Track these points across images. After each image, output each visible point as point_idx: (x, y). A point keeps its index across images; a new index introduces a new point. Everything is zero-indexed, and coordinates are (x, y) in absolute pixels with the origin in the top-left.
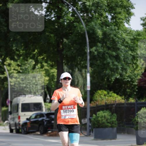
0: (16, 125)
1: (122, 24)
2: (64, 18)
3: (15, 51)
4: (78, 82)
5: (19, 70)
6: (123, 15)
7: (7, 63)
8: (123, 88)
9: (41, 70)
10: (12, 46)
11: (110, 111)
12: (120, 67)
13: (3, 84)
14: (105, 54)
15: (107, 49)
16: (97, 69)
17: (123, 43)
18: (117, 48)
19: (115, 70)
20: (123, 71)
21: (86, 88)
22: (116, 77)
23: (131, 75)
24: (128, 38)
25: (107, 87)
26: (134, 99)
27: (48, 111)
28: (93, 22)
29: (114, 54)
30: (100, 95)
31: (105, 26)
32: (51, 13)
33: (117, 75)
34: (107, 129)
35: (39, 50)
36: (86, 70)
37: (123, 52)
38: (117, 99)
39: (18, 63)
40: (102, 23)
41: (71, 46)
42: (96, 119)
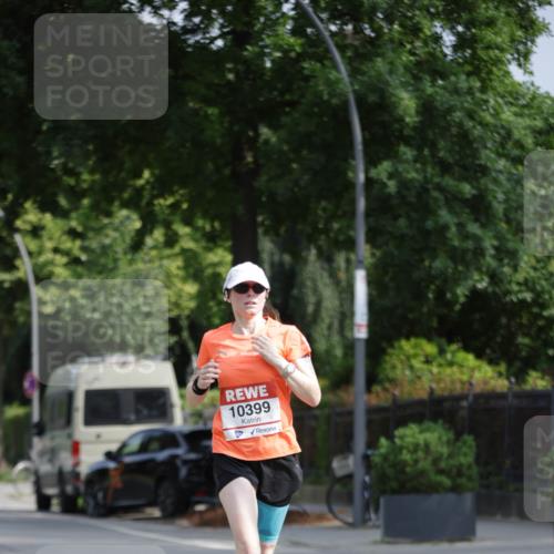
0: (61, 477)
1: (500, 69)
2: (262, 40)
3: (59, 173)
4: (318, 304)
5: (76, 252)
6: (505, 29)
7: (24, 222)
8: (502, 332)
9: (167, 252)
10: (48, 153)
11: (447, 426)
12: (489, 243)
13: (10, 309)
14: (427, 190)
15: (437, 169)
16: (396, 253)
17: (503, 148)
18: (480, 165)
19: (469, 256)
20: (501, 260)
21: (352, 329)
22: (474, 286)
23: (533, 278)
24: (521, 127)
25: (435, 323)
26: (547, 378)
27: (196, 423)
28: (379, 59)
29: (467, 189)
30: (408, 358)
31: (428, 78)
32: (208, 20)
33: (476, 277)
34: (435, 498)
35: (157, 172)
36: (353, 257)
37: (504, 182)
38: (477, 374)
39: (74, 224)
40: (419, 64)
41: (292, 156)
42: (391, 458)
